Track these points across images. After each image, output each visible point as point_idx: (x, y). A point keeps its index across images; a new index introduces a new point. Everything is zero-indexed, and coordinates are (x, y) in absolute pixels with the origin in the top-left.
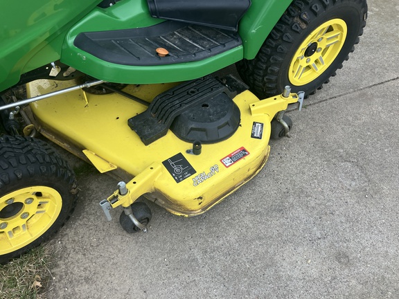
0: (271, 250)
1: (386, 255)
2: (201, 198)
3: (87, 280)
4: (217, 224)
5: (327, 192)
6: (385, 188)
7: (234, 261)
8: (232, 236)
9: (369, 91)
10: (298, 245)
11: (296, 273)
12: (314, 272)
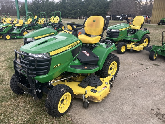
0: (119, 107)
1: (143, 103)
2: (100, 96)
3: (80, 118)
4: (105, 105)
5: (126, 96)
6: (137, 93)
7: (112, 110)
8: (109, 106)
9: (126, 78)
10: (124, 105)
11: (126, 109)
12: (130, 108)
